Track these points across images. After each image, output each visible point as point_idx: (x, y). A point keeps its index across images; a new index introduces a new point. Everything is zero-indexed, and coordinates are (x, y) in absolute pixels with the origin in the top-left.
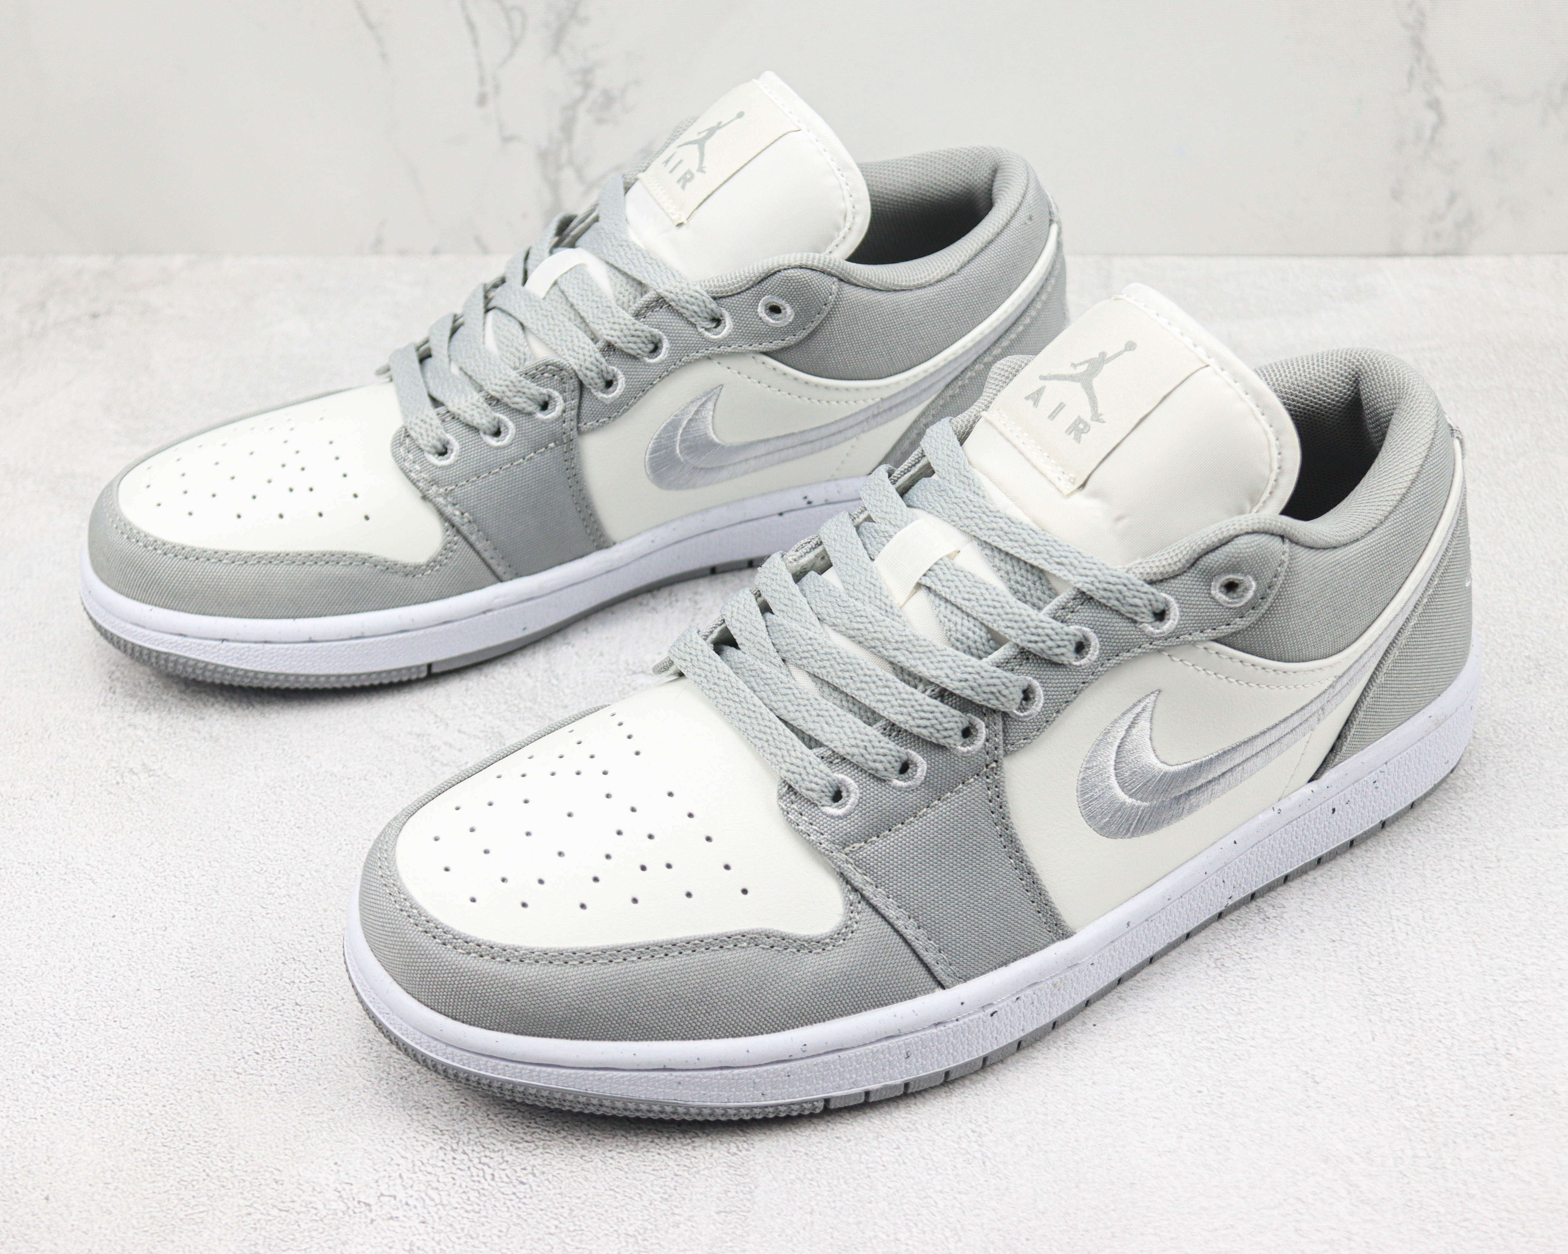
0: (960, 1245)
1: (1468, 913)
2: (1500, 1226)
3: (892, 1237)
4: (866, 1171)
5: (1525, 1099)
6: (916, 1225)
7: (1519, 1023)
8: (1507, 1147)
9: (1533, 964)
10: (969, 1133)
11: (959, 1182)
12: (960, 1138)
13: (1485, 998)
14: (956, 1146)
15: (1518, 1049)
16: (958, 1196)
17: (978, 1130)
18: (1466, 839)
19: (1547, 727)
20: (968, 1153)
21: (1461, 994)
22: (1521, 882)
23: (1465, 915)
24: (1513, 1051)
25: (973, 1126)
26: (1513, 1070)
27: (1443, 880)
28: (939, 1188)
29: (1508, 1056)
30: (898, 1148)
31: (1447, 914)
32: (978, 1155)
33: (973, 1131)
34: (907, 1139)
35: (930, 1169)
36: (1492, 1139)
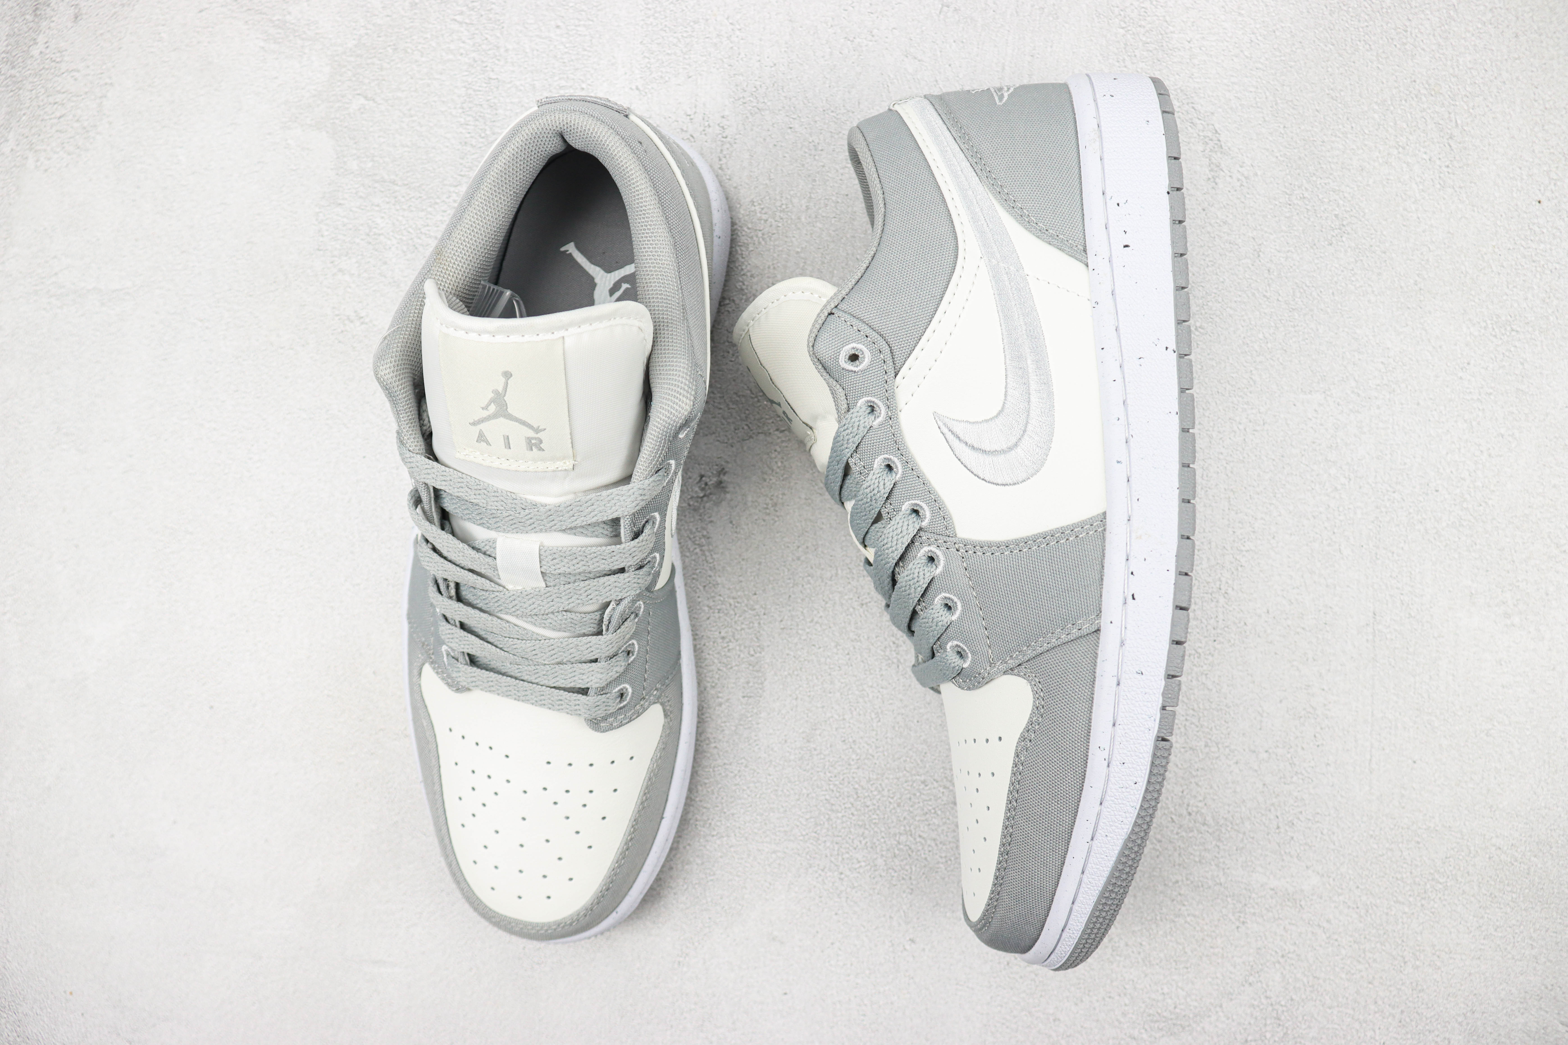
0: (879, 724)
1: (1232, 472)
2: (1186, 720)
3: (841, 718)
4: (829, 671)
5: (1226, 629)
6: (856, 709)
7: (1240, 568)
8: (1206, 664)
9: (1262, 519)
10: (891, 644)
11: (882, 680)
12: (885, 647)
13: (1224, 547)
14: (883, 653)
15: (1233, 589)
16: (881, 690)
17: (897, 642)
18: (1247, 403)
19: (1331, 291)
20: (889, 659)
21: (1210, 543)
22: (1273, 445)
23: (1230, 474)
24: (1230, 591)
25: (894, 639)
26: (1225, 605)
27: (1223, 441)
28: (870, 684)
29: (1226, 595)
30: (848, 654)
31: (1218, 473)
32: (895, 661)
33: (894, 643)
34: (854, 648)
35: (866, 670)
36: (1199, 658)
